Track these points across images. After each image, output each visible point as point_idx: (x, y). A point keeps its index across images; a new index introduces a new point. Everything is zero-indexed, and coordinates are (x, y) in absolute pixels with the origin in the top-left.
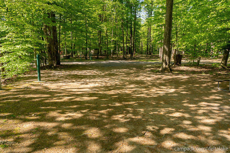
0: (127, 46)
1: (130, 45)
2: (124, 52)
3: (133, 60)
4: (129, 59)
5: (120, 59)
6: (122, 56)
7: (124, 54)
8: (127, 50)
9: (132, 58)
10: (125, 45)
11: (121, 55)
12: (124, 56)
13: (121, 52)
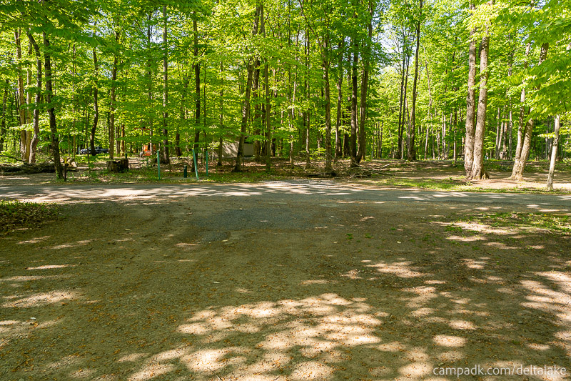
0: (339, 132)
1: (348, 130)
2: (329, 149)
3: (363, 178)
4: (349, 174)
5: (316, 176)
6: (322, 165)
7: (329, 158)
8: (339, 144)
9: (357, 173)
10: (334, 130)
11: (321, 160)
12: (328, 164)
13: (320, 150)
